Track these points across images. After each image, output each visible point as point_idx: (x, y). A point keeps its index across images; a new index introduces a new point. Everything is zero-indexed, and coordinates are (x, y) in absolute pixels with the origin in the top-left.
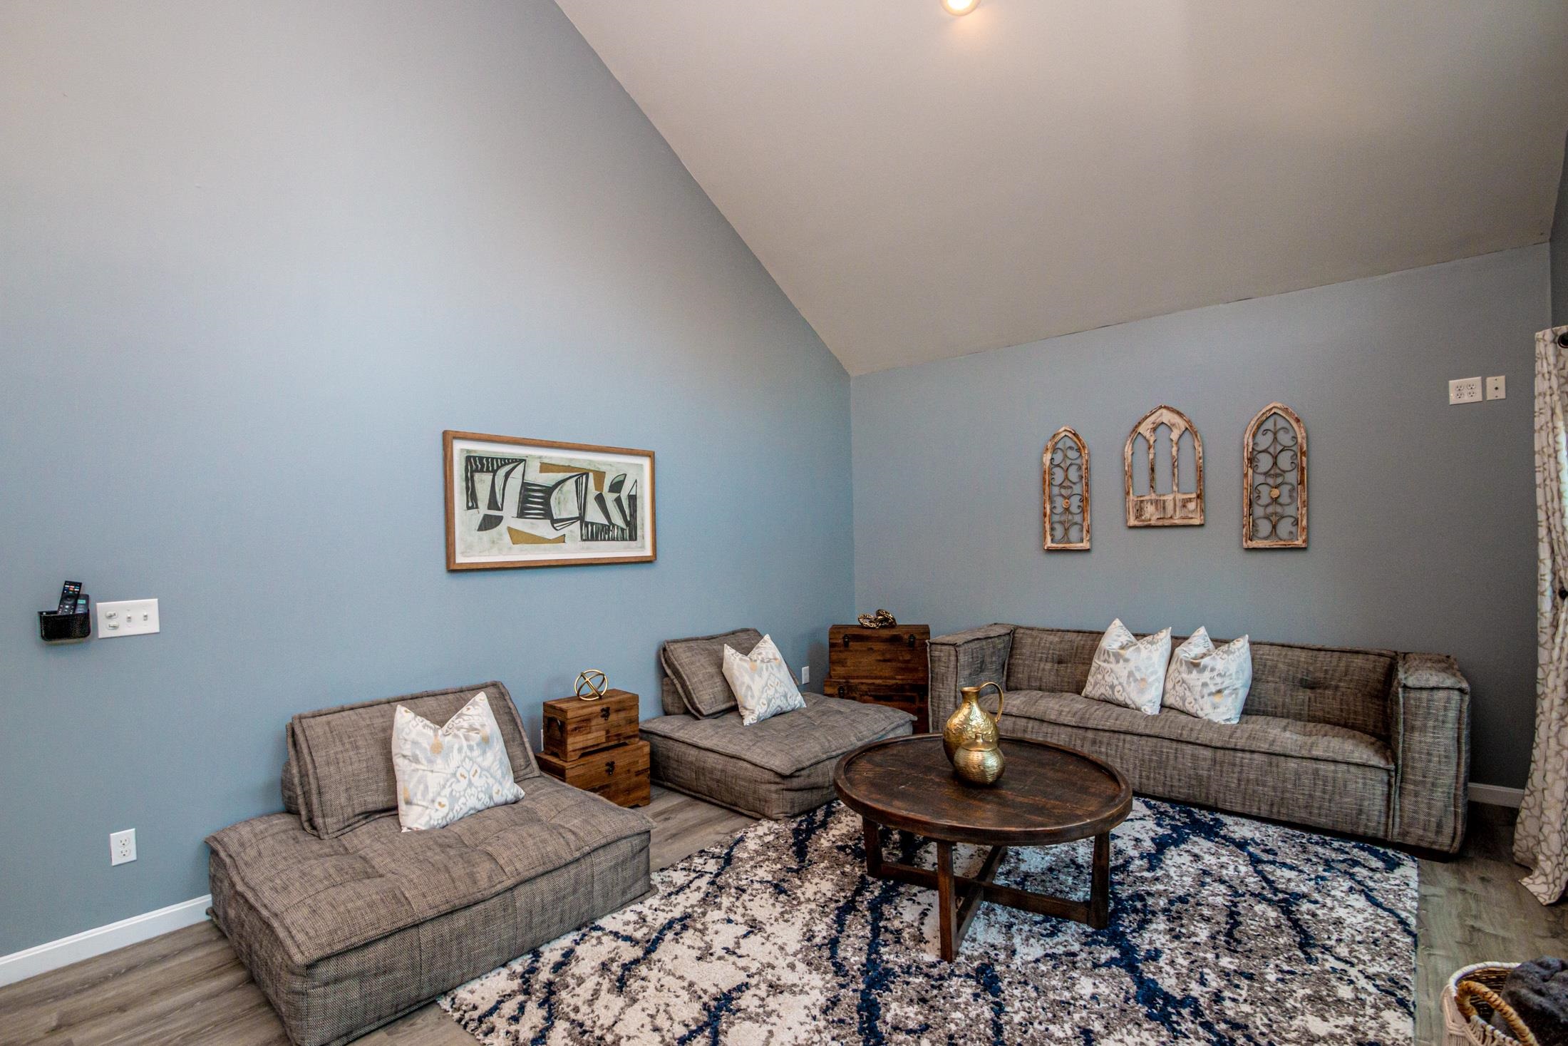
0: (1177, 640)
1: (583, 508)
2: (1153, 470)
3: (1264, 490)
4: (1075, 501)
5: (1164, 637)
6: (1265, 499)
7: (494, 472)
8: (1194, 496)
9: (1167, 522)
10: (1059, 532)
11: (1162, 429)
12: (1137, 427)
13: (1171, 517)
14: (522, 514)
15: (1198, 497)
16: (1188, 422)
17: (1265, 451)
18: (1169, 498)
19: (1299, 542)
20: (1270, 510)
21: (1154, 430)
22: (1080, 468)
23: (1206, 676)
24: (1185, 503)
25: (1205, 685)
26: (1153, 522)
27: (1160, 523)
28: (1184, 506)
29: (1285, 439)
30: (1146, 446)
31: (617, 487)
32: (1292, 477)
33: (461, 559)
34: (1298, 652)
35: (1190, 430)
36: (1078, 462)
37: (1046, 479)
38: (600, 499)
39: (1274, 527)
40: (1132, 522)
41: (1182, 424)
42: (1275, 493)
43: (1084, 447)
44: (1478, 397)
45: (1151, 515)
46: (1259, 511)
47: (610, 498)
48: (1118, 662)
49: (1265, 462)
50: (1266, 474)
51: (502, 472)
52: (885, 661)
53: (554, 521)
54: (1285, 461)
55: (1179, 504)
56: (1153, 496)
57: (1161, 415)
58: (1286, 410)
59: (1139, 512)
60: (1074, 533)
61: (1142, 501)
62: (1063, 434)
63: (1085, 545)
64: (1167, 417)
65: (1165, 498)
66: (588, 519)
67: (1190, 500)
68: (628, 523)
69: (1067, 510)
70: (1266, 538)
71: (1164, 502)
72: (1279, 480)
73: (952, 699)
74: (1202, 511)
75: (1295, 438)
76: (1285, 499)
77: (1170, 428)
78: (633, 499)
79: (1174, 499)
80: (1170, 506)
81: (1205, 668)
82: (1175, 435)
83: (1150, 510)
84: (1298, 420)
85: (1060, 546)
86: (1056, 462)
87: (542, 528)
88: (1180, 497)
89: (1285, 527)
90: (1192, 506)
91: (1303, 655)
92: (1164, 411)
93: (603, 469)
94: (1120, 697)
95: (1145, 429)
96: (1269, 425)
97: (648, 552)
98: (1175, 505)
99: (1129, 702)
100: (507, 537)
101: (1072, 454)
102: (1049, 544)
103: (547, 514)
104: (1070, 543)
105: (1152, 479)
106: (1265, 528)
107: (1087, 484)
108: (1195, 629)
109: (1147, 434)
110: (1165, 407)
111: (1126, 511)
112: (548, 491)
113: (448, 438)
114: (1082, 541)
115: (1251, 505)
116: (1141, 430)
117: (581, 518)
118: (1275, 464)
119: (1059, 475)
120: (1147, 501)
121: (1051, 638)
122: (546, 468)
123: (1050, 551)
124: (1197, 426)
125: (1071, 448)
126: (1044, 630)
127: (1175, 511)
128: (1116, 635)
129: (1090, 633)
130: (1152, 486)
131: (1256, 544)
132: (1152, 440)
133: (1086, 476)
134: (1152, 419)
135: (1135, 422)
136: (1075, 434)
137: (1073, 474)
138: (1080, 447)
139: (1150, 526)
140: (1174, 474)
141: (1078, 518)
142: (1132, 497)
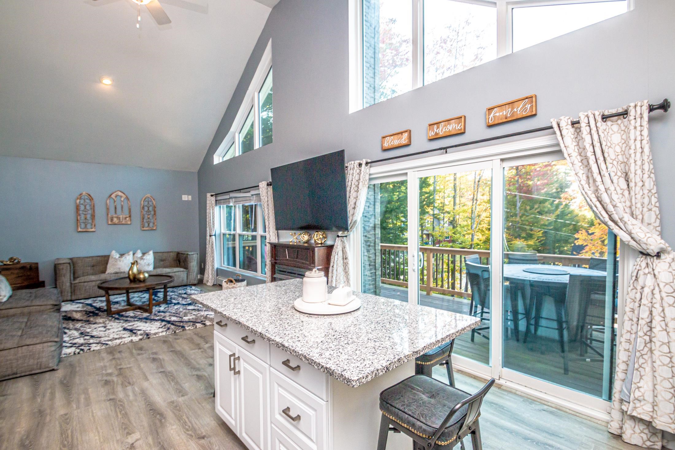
0: (134, 254)
2: (116, 208)
3: (146, 216)
4: (89, 217)
5: (131, 253)
6: (146, 218)
8: (128, 216)
9: (120, 223)
10: (83, 225)
11: (118, 197)
12: (111, 195)
13: (122, 222)
15: (130, 216)
16: (127, 196)
17: (146, 206)
18: (121, 216)
19: (155, 228)
20: (148, 220)
21: (116, 197)
22: (90, 206)
23: (145, 261)
24: (126, 218)
25: (145, 263)
26: (116, 223)
29: (151, 203)
30: (113, 201)
32: (152, 213)
34: (159, 254)
35: (127, 198)
36: (90, 203)
37: (77, 208)
39: (149, 225)
40: (110, 223)
41: (125, 196)
42: (149, 216)
43: (93, 199)
44: (187, 199)
46: (145, 221)
48: (119, 262)
49: (146, 209)
50: (146, 212)
54: (151, 209)
55: (124, 218)
56: (116, 216)
57: (118, 193)
58: (151, 197)
59: (112, 220)
60: (89, 226)
61: (112, 217)
62: (84, 194)
63: (93, 230)
64: (120, 194)
67: (127, 217)
69: (86, 219)
70: (147, 227)
71: (119, 217)
72: (149, 213)
74: (131, 220)
75: (153, 203)
76: (151, 218)
77: (121, 197)
80: (121, 219)
82: (122, 199)
83: (115, 220)
84: (154, 200)
85: (84, 230)
86: (81, 203)
88: (124, 216)
89: (151, 225)
90: (128, 219)
91: (161, 254)
94: (122, 271)
95: (113, 196)
96: (147, 199)
101: (88, 201)
102: (80, 230)
104: (88, 229)
105: (116, 211)
106: (146, 225)
107: (94, 211)
108: (138, 250)
109: (114, 198)
110: (120, 191)
111: (108, 220)
114: (92, 228)
115: (143, 219)
118: (148, 209)
119: (82, 208)
120: (114, 217)
121: (89, 259)
123: (80, 232)
124: (129, 197)
125: (87, 199)
126: (85, 257)
127: (123, 220)
128: (115, 255)
129: (102, 256)
130: (116, 213)
131: (145, 229)
132: (115, 200)
133: (93, 208)
134: (115, 194)
135: (110, 194)
136: (89, 195)
137: (88, 207)
138: (91, 199)
139: (115, 224)
140: (122, 210)
141: (90, 221)
142: (109, 216)
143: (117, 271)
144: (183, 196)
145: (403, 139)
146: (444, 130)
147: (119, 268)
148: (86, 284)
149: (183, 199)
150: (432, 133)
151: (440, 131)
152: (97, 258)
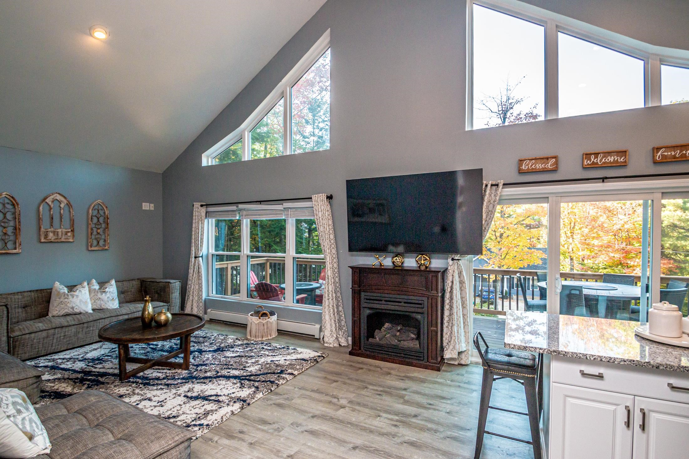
0: (89, 286)
2: (52, 218)
3: (95, 229)
4: (10, 230)
5: (85, 285)
6: (95, 233)
8: (70, 230)
9: (59, 240)
11: (56, 202)
12: (45, 199)
13: (61, 239)
15: (72, 231)
16: (68, 202)
17: (96, 216)
18: (60, 230)
19: (106, 248)
20: (97, 236)
21: (53, 202)
22: (13, 214)
23: (108, 295)
24: (66, 233)
25: (108, 298)
27: (56, 241)
28: (66, 234)
29: (102, 213)
30: (48, 208)
32: (104, 226)
34: (118, 283)
35: (69, 205)
36: (13, 210)
39: (98, 242)
40: (43, 240)
41: (65, 202)
42: (98, 231)
43: (18, 204)
44: (148, 209)
45: (52, 237)
46: (93, 237)
49: (95, 220)
50: (95, 224)
54: (101, 220)
55: (64, 233)
56: (52, 229)
57: (56, 196)
58: (103, 203)
59: (46, 236)
60: (10, 245)
61: (47, 231)
62: (4, 196)
63: (17, 251)
64: (59, 197)
65: (58, 230)
67: (69, 232)
69: (6, 233)
70: (96, 246)
71: (58, 232)
72: (100, 227)
74: (73, 236)
75: (105, 213)
76: (101, 233)
77: (60, 202)
79: (62, 231)
80: (60, 234)
81: (107, 292)
82: (62, 205)
83: (51, 235)
84: (107, 207)
85: (3, 252)
88: (64, 230)
89: (101, 243)
90: (69, 234)
91: (120, 284)
92: (58, 195)
95: (49, 200)
96: (97, 207)
98: (62, 234)
101: (9, 207)
104: (9, 250)
105: (52, 222)
106: (95, 243)
107: (19, 222)
109: (50, 203)
110: (59, 194)
111: (39, 236)
114: (15, 249)
115: (91, 235)
116: (47, 201)
118: (98, 221)
120: (50, 231)
124: (72, 203)
125: (8, 203)
127: (62, 236)
128: (60, 288)
129: (37, 290)
130: (52, 225)
131: (93, 249)
132: (52, 206)
133: (16, 217)
134: (52, 197)
135: (45, 197)
136: (12, 197)
137: (9, 216)
138: (15, 203)
139: (51, 242)
140: (61, 221)
141: (12, 238)
142: (42, 229)
143: (70, 311)
144: (144, 204)
145: (550, 164)
146: (603, 160)
147: (73, 308)
148: (33, 335)
149: (144, 208)
150: (589, 161)
151: (599, 161)
152: (29, 293)
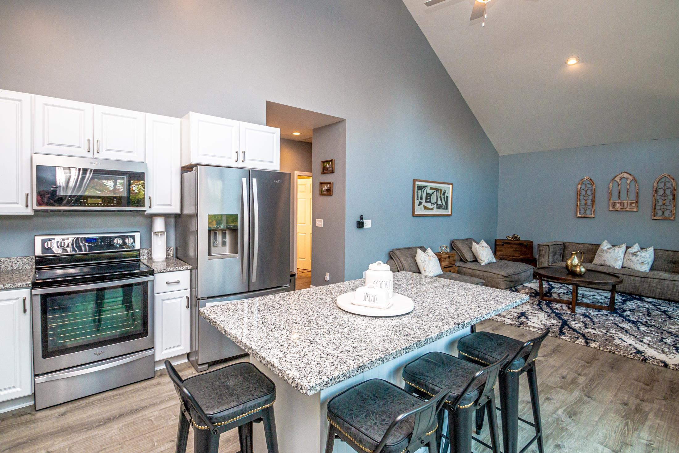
0: (627, 248)
1: (437, 200)
2: (620, 192)
3: (660, 201)
4: (589, 202)
5: (624, 247)
6: (660, 204)
7: (422, 190)
8: (635, 202)
9: (624, 210)
10: (582, 211)
11: (623, 180)
12: (614, 178)
13: (626, 208)
14: (426, 202)
15: (637, 202)
16: (634, 178)
17: (662, 188)
18: (625, 202)
19: (672, 218)
20: (662, 207)
21: (621, 179)
22: (592, 190)
23: (638, 258)
24: (631, 204)
25: (638, 260)
26: (619, 210)
27: (622, 210)
28: (631, 205)
29: (668, 185)
30: (617, 185)
31: (444, 194)
32: (671, 197)
33: (416, 213)
34: (670, 252)
35: (635, 180)
36: (591, 188)
37: (578, 193)
38: (441, 197)
39: (663, 213)
40: (611, 209)
41: (631, 178)
42: (664, 202)
43: (594, 184)
45: (619, 207)
46: (658, 207)
47: (442, 197)
48: (607, 253)
49: (661, 192)
50: (661, 196)
51: (423, 190)
52: (516, 251)
53: (432, 204)
54: (668, 192)
55: (629, 204)
56: (619, 201)
57: (624, 175)
58: (669, 176)
59: (614, 206)
60: (588, 212)
61: (615, 203)
62: (586, 179)
63: (593, 216)
64: (626, 175)
65: (624, 202)
66: (438, 203)
67: (633, 203)
68: (446, 204)
69: (586, 204)
70: (660, 216)
71: (623, 203)
72: (666, 198)
73: (547, 263)
74: (637, 206)
75: (672, 185)
76: (667, 204)
77: (627, 179)
78: (447, 197)
79: (627, 202)
80: (626, 205)
81: (638, 255)
82: (628, 182)
83: (618, 206)
84: (673, 179)
85: (583, 216)
86: (582, 188)
87: (429, 205)
88: (629, 202)
89: (667, 213)
90: (634, 205)
91: (672, 253)
92: (625, 173)
93: (442, 188)
94: (608, 264)
95: (617, 179)
96: (663, 180)
97: (450, 213)
98: (627, 204)
99: (610, 265)
100: (423, 208)
101: (589, 186)
102: (578, 215)
103: (430, 202)
104: (587, 215)
105: (619, 196)
106: (660, 213)
107: (594, 196)
108: (635, 243)
109: (618, 181)
110: (625, 172)
111: (609, 206)
112: (431, 195)
113: (414, 181)
114: (591, 214)
115: (655, 206)
116: (616, 179)
117: (437, 203)
118: (664, 193)
119: (583, 193)
120: (617, 203)
121: (580, 246)
122: (431, 189)
123: (578, 217)
124: (637, 179)
125: (588, 184)
126: (577, 243)
127: (627, 206)
128: (605, 245)
129: (595, 245)
130: (619, 198)
131: (656, 218)
132: (620, 183)
133: (594, 193)
134: (620, 176)
135: (614, 176)
136: (590, 179)
137: (589, 192)
138: (592, 184)
140: (628, 194)
141: (590, 207)
142: (611, 201)
143: (603, 263)
147: (605, 261)
152: (589, 245)
